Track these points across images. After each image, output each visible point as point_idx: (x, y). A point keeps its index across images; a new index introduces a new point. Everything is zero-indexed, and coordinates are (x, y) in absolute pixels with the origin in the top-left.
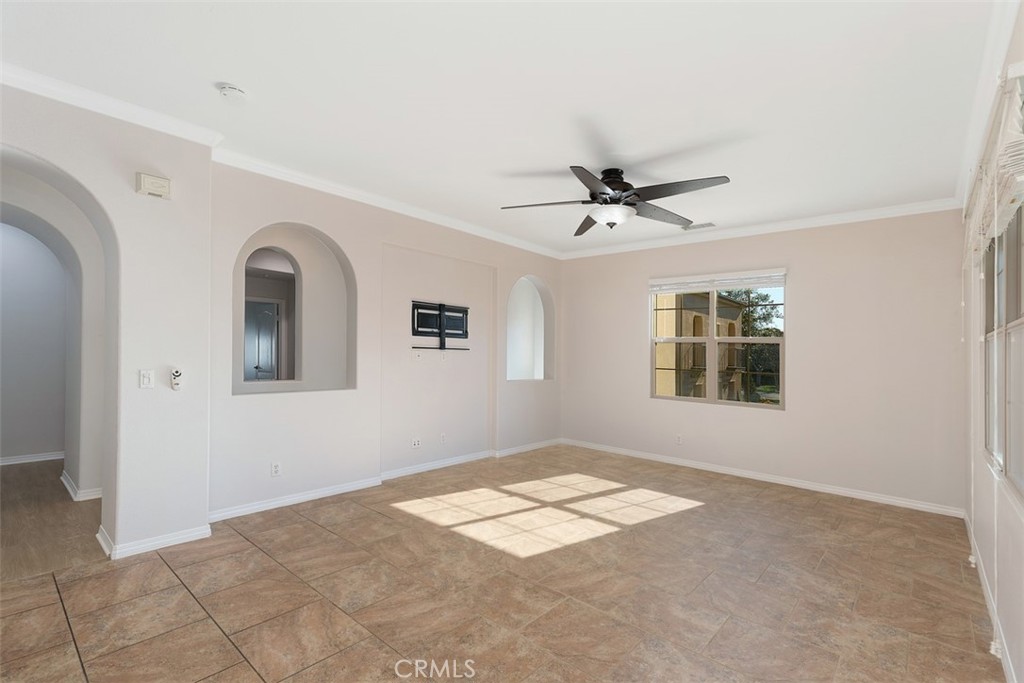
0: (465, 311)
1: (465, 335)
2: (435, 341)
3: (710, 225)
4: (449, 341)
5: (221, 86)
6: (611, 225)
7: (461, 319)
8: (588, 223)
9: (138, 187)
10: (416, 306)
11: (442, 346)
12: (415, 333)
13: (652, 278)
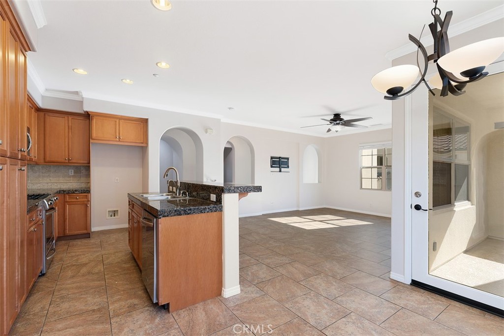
0: (288, 159)
1: (288, 167)
2: (278, 169)
3: (380, 124)
4: (283, 169)
5: (230, 108)
6: (337, 131)
7: (287, 161)
8: (329, 130)
9: (206, 132)
10: (272, 158)
11: (280, 171)
12: (272, 167)
13: (360, 144)
